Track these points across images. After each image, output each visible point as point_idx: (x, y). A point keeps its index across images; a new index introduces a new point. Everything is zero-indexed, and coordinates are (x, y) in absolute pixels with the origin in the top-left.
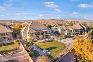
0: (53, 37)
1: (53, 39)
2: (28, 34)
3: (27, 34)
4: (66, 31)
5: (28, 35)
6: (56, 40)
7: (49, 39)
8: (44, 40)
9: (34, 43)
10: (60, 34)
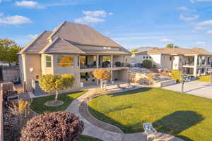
0: (144, 76)
1: (143, 81)
4: (176, 60)
5: (49, 65)
6: (157, 85)
8: (114, 87)
10: (160, 70)
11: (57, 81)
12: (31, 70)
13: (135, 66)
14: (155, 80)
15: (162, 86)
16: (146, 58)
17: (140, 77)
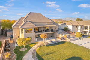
0: (63, 36)
1: (63, 38)
2: (22, 30)
3: (20, 29)
6: (68, 40)
7: (58, 39)
9: (31, 45)
10: (71, 32)
11: (24, 42)
12: (16, 34)
13: (61, 30)
14: (68, 38)
15: (70, 41)
16: (65, 27)
17: (61, 36)
